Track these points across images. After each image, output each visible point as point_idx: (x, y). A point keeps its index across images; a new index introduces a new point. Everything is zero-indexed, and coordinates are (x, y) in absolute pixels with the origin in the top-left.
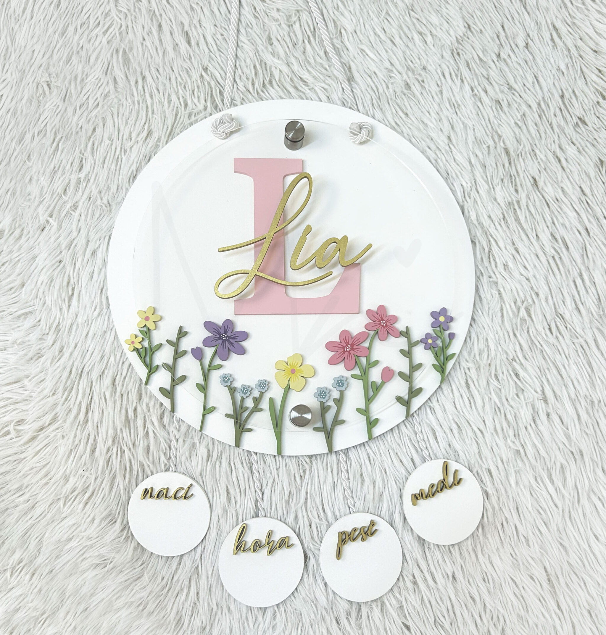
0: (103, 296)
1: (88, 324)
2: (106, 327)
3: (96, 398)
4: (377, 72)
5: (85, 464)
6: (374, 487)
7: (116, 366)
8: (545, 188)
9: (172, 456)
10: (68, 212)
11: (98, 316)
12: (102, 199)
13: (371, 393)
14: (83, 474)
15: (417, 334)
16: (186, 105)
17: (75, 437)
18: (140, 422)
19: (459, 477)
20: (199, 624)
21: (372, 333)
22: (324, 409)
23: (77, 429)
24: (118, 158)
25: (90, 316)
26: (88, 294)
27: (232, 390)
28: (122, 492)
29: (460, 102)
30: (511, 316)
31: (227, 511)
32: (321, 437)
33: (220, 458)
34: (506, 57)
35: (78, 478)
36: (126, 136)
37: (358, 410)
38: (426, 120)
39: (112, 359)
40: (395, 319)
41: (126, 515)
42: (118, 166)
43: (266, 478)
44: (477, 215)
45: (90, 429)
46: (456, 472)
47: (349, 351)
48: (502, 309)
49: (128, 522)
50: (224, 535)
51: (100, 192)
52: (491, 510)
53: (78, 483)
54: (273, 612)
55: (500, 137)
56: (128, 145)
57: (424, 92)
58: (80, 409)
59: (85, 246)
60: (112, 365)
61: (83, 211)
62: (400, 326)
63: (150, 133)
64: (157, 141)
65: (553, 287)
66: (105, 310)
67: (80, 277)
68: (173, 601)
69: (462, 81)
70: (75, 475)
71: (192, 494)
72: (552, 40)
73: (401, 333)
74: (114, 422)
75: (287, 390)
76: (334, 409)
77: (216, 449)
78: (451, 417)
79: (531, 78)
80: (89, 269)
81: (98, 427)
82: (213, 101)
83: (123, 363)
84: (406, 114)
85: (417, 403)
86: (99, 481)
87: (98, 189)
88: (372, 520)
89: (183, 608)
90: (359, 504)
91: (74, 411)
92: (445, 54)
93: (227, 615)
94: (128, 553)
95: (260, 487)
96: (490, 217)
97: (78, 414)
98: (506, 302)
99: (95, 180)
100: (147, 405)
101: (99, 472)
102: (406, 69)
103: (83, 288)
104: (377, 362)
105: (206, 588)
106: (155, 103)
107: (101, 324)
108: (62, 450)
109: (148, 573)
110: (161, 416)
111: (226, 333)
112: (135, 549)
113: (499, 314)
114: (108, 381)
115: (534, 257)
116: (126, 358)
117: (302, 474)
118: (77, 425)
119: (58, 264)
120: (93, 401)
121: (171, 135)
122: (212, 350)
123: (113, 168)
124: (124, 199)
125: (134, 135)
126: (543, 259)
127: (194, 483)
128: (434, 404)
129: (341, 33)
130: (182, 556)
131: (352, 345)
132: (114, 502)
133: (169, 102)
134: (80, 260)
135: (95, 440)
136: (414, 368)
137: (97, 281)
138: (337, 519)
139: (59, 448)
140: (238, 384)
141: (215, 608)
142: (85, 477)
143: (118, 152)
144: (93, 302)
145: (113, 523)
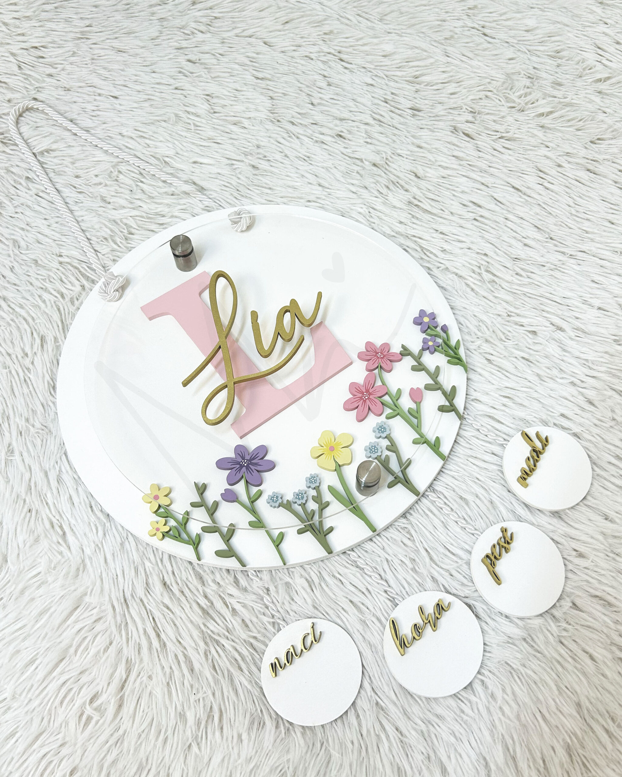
0: (97, 513)
1: (100, 549)
2: (119, 539)
3: (157, 615)
4: (220, 171)
5: (192, 686)
6: (480, 499)
7: (156, 568)
8: (428, 175)
9: (273, 613)
10: (6, 460)
11: (105, 534)
12: (33, 426)
13: (415, 421)
14: (197, 698)
15: (415, 347)
16: (62, 296)
17: (163, 668)
18: (219, 604)
19: (544, 437)
20: (420, 757)
21: (376, 371)
22: (385, 463)
23: (160, 660)
24: (25, 380)
25: (96, 540)
26: (79, 521)
27: (288, 506)
28: (249, 687)
29: (308, 154)
30: (480, 284)
31: (364, 622)
32: (400, 489)
33: (321, 577)
34: (319, 101)
35: (195, 707)
36: (20, 354)
37: (415, 442)
38: (291, 183)
39: (147, 564)
40: (386, 346)
41: (269, 708)
42: (31, 387)
43: (378, 564)
44: (391, 228)
45: (173, 648)
46: (538, 435)
47: (369, 398)
48: (467, 285)
49: (277, 714)
50: (380, 647)
51: (27, 420)
52: (591, 445)
53: (198, 713)
54: (480, 683)
55: (361, 160)
56: (27, 362)
57: (272, 164)
58: (149, 638)
59: (46, 480)
60: (151, 569)
61: (21, 449)
62: (396, 349)
63: (43, 339)
64: (55, 342)
65: (494, 240)
66: (108, 525)
67: (61, 511)
68: (378, 756)
69: (298, 138)
70: (189, 708)
71: (321, 632)
72: (346, 68)
73: (402, 354)
74: (191, 622)
75: (338, 469)
76: (393, 457)
77: (312, 573)
78: (497, 395)
79: (351, 104)
80: (64, 498)
81: (180, 642)
82: (87, 278)
83: (162, 560)
84: (270, 189)
85: (459, 402)
86: (218, 694)
87: (23, 419)
88: (501, 529)
89: (393, 756)
90: (480, 523)
91: (144, 644)
92: (267, 127)
93: (440, 725)
94: (299, 744)
95: (378, 577)
96: (401, 223)
97: (150, 644)
98: (467, 277)
99: (14, 413)
100: (214, 581)
101: (212, 684)
102: (243, 155)
103: (70, 519)
104: (399, 391)
105: (400, 715)
106: (30, 311)
107: (112, 539)
108: (158, 692)
109: (334, 749)
110: (235, 582)
111: (243, 458)
112: (303, 734)
113: (469, 290)
114: (158, 588)
115: (460, 229)
116: (160, 553)
117: (408, 536)
118: (156, 654)
119: (29, 514)
120: (156, 619)
121: (65, 329)
122: (242, 483)
123: (26, 391)
124: (57, 413)
125: (28, 350)
126: (468, 225)
127: (314, 620)
128: (474, 395)
129: (165, 162)
130: (354, 704)
131: (367, 391)
132: (248, 703)
133: (44, 301)
134: (49, 495)
135: (185, 656)
136: (435, 375)
137: (80, 503)
138: (470, 553)
139: (154, 692)
140: (289, 497)
141: (423, 727)
142: (201, 700)
143: (21, 374)
144: (89, 523)
145: (263, 727)
